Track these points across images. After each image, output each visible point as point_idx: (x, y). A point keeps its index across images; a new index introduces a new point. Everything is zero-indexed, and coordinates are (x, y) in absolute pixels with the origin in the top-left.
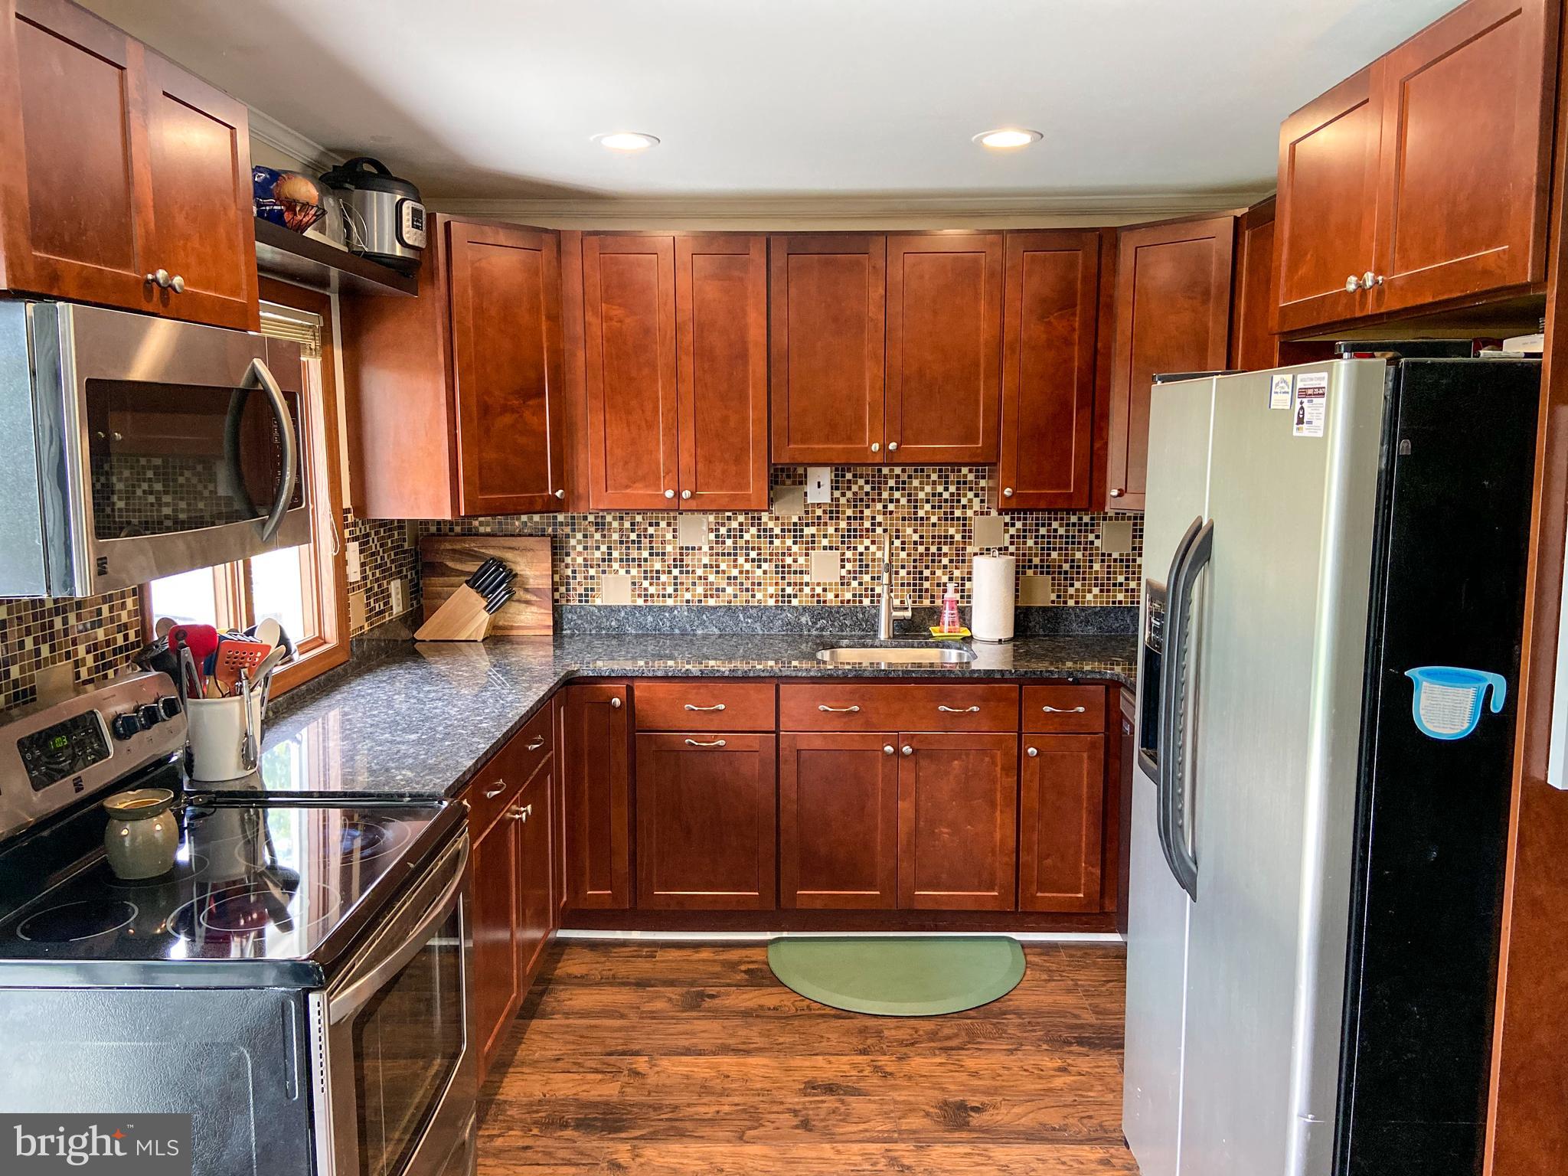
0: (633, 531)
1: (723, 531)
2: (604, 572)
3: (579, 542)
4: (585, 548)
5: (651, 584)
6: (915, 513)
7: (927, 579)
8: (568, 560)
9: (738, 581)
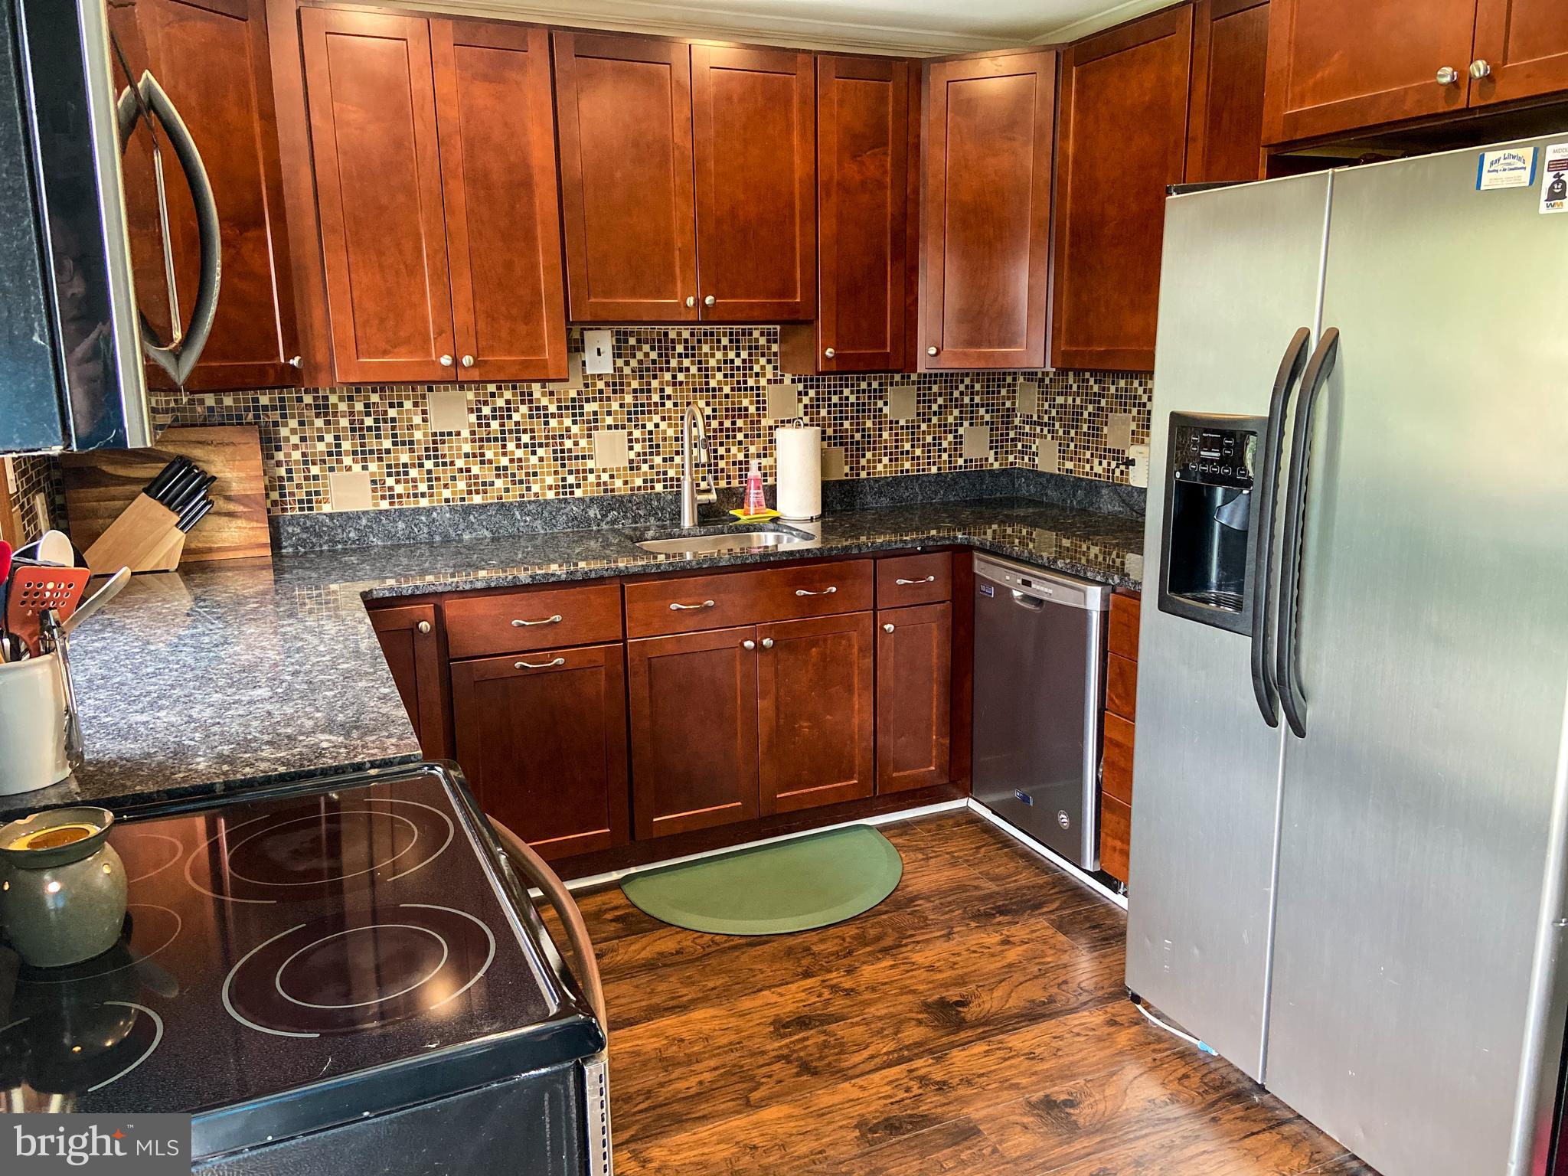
0: (368, 414)
1: (486, 411)
2: (331, 469)
3: (293, 431)
4: (303, 439)
5: (398, 482)
6: (707, 383)
7: (722, 457)
8: (280, 456)
9: (509, 472)
